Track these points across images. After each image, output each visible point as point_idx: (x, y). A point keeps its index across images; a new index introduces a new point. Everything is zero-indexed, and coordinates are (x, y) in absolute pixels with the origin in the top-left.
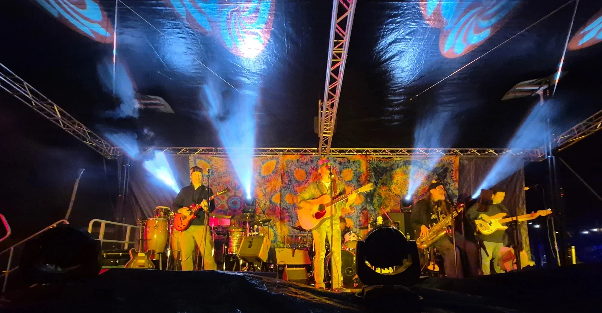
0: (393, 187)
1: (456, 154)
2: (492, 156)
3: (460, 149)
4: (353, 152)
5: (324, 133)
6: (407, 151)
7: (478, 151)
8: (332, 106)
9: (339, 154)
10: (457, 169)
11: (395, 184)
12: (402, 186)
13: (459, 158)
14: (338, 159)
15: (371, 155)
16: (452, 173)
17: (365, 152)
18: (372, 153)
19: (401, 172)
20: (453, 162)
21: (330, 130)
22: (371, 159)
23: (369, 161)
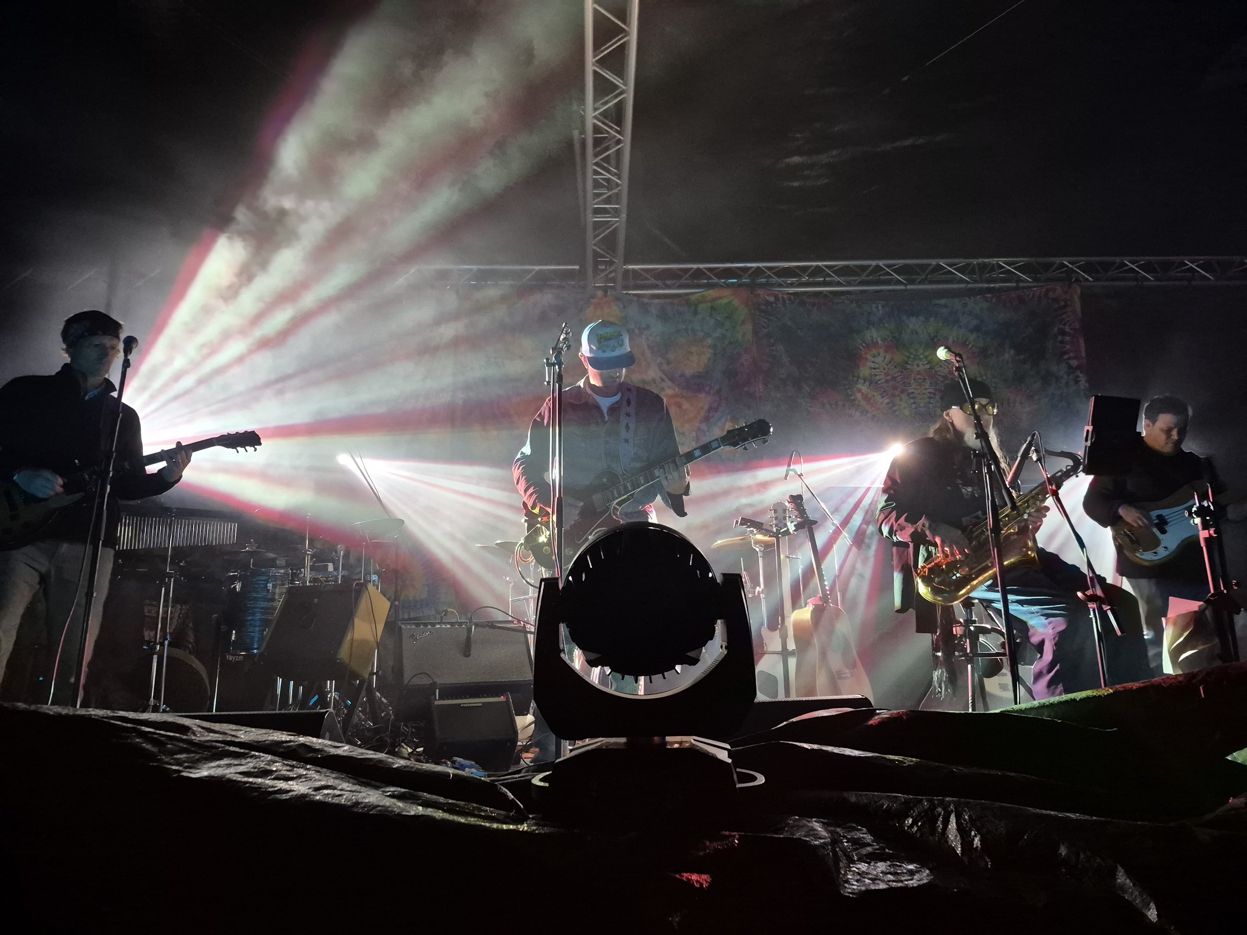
0: (859, 390)
1: (1068, 277)
2: (1194, 283)
3: (1082, 260)
4: (710, 278)
5: (597, 211)
6: (897, 271)
7: (1147, 268)
8: (616, 116)
9: (659, 283)
10: (1077, 325)
11: (865, 380)
12: (895, 388)
13: (1079, 291)
14: (656, 301)
15: (772, 285)
16: (1062, 342)
17: (750, 276)
18: (775, 279)
19: (884, 340)
20: (1062, 303)
21: (616, 198)
22: (772, 299)
23: (763, 307)
